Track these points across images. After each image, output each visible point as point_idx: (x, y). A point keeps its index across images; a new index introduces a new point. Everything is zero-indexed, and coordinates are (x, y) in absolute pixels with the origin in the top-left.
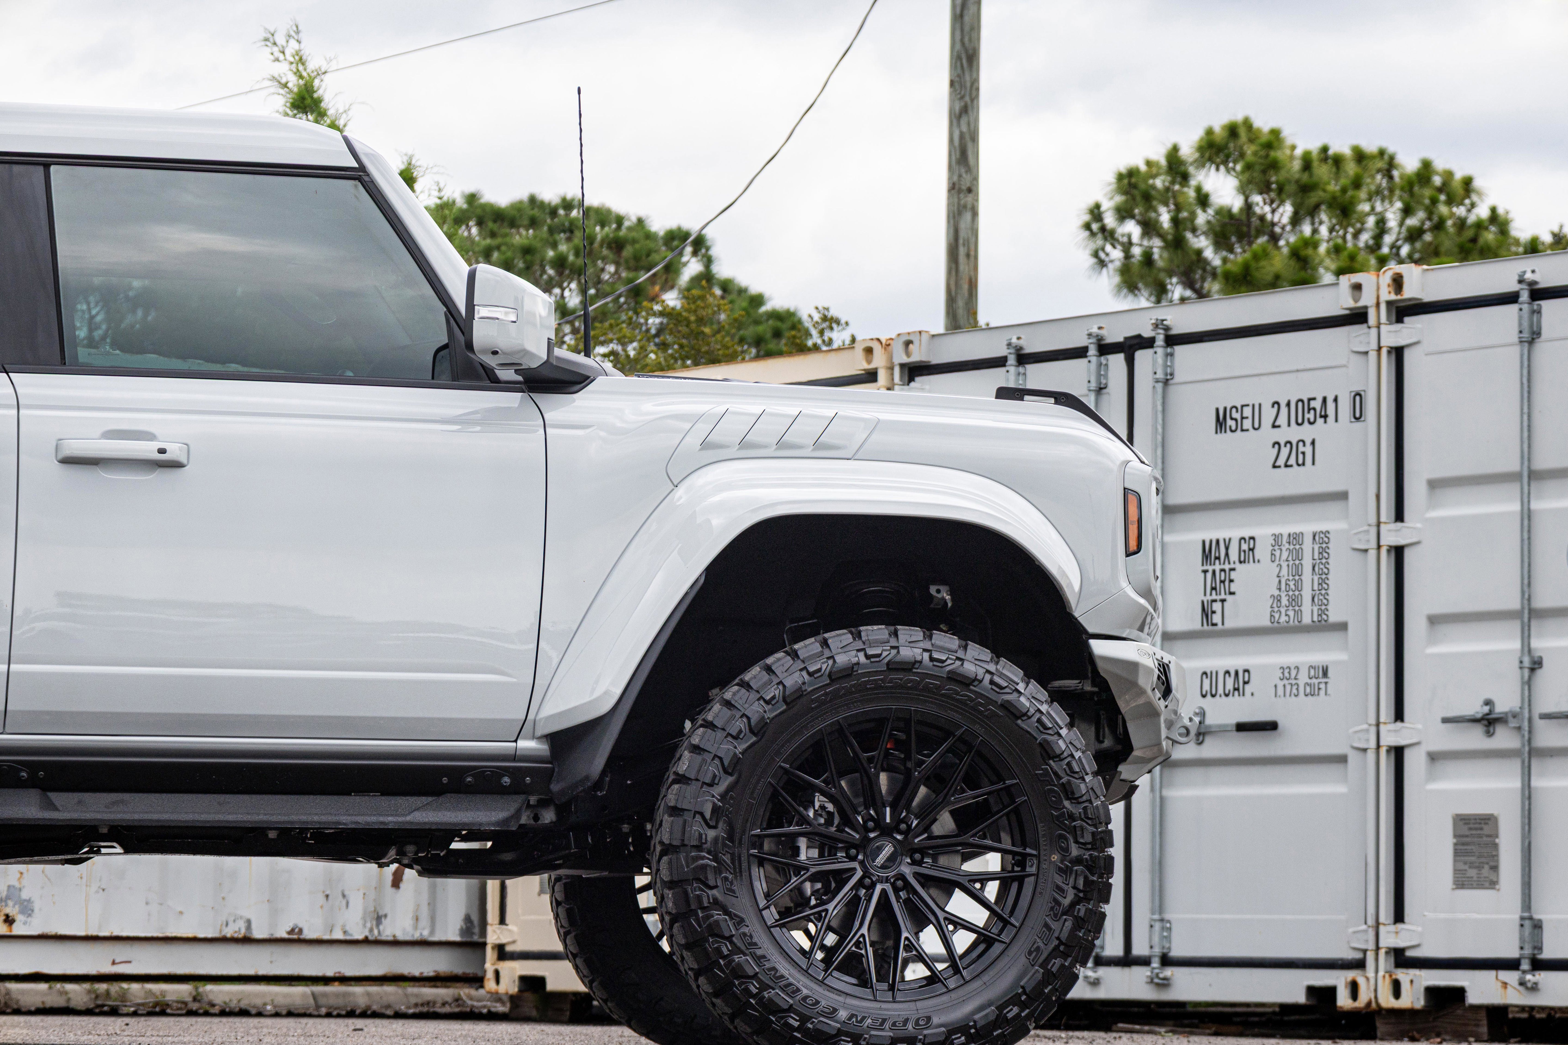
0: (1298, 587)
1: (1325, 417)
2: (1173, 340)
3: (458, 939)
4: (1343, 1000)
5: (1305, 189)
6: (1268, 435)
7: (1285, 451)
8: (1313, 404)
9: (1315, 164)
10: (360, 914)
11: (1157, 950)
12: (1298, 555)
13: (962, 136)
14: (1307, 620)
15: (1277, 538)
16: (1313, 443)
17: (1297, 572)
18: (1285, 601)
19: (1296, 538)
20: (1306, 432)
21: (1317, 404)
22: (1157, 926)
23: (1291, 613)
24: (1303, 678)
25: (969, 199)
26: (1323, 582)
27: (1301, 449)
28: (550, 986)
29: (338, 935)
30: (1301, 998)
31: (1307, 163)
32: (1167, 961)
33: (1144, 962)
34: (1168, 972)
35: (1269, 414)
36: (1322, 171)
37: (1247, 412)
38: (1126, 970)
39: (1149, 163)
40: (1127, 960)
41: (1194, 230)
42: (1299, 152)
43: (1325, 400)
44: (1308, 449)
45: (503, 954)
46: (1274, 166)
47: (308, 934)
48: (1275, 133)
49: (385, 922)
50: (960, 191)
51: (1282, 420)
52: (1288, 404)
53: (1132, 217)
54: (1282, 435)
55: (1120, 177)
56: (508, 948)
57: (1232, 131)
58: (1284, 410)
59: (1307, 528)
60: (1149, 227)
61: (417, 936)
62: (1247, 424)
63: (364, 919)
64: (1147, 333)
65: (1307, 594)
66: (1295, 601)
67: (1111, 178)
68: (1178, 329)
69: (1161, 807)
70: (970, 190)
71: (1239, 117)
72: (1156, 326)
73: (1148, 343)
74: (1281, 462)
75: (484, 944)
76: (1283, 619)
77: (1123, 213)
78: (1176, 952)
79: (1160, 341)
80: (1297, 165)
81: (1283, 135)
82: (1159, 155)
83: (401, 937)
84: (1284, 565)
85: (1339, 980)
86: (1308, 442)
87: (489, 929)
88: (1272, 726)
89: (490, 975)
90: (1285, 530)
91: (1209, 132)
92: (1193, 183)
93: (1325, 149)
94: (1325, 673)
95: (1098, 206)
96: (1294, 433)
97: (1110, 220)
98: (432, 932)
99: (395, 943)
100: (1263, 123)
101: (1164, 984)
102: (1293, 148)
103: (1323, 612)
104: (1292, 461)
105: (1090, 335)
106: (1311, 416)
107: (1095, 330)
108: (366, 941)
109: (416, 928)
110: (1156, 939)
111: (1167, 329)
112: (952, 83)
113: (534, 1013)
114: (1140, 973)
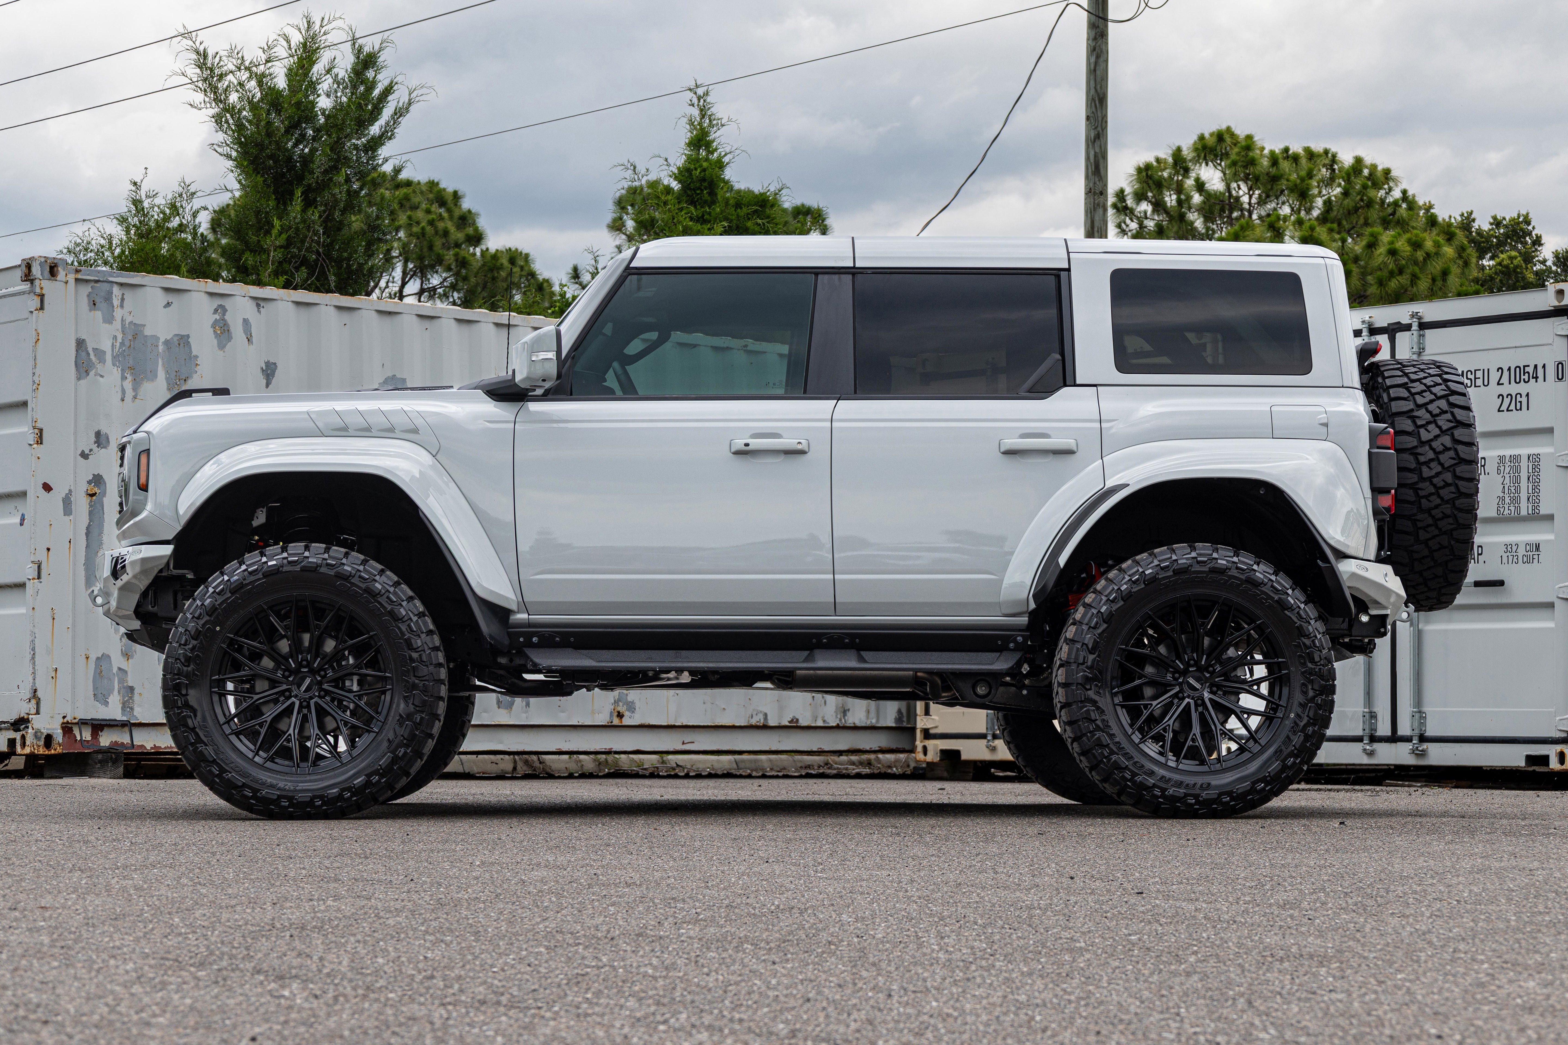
0: (1518, 490)
1: (1537, 378)
2: (1424, 326)
3: (894, 725)
4: (1554, 764)
5: (1274, 179)
6: (1494, 389)
7: (1507, 401)
8: (1527, 369)
9: (1281, 161)
10: (834, 709)
11: (1417, 732)
12: (1518, 470)
13: (1096, 156)
14: (1524, 512)
15: (1501, 458)
16: (1528, 395)
17: (1517, 480)
18: (1507, 500)
19: (1515, 459)
20: (1523, 388)
21: (1530, 370)
22: (1417, 716)
23: (1512, 508)
24: (1522, 551)
25: (1101, 199)
26: (1536, 488)
27: (1519, 399)
28: (964, 757)
29: (820, 723)
30: (1522, 763)
31: (1274, 160)
32: (1423, 739)
33: (1408, 739)
34: (1425, 746)
35: (1495, 376)
36: (1285, 165)
37: (1479, 374)
38: (1393, 745)
39: (1158, 160)
40: (1394, 738)
41: (1190, 208)
42: (1266, 152)
43: (1536, 366)
44: (1524, 400)
45: (927, 734)
46: (1252, 162)
47: (803, 722)
48: (1249, 137)
49: (849, 714)
50: (1095, 194)
51: (1505, 379)
52: (1509, 369)
53: (1146, 198)
54: (1506, 389)
55: (1139, 170)
56: (932, 731)
57: (1220, 137)
58: (1506, 373)
59: (1524, 452)
60: (1159, 206)
61: (868, 723)
62: (1479, 382)
63: (836, 712)
64: (1405, 320)
65: (1524, 495)
66: (1516, 500)
67: (1132, 171)
68: (1427, 319)
69: (1418, 637)
70: (1101, 193)
71: (1224, 127)
72: (1412, 316)
73: (1408, 327)
74: (1504, 407)
75: (913, 729)
76: (1506, 512)
77: (1140, 197)
78: (1429, 733)
79: (1415, 327)
80: (1265, 162)
81: (1256, 139)
82: (1166, 154)
83: (858, 724)
84: (1507, 476)
85: (1552, 751)
86: (1524, 395)
87: (918, 718)
88: (1501, 583)
89: (919, 749)
90: (1508, 452)
91: (1202, 138)
92: (1193, 175)
93: (1286, 150)
94: (1538, 547)
95: (1122, 191)
96: (1514, 389)
97: (1130, 202)
98: (878, 721)
99: (855, 728)
100: (1241, 132)
101: (1423, 754)
102: (1263, 149)
103: (1536, 507)
104: (1512, 407)
105: (1363, 322)
106: (1526, 377)
107: (1367, 319)
108: (838, 727)
109: (868, 718)
110: (1416, 724)
111: (1420, 318)
112: (1088, 118)
113: (945, 774)
114: (1406, 747)
